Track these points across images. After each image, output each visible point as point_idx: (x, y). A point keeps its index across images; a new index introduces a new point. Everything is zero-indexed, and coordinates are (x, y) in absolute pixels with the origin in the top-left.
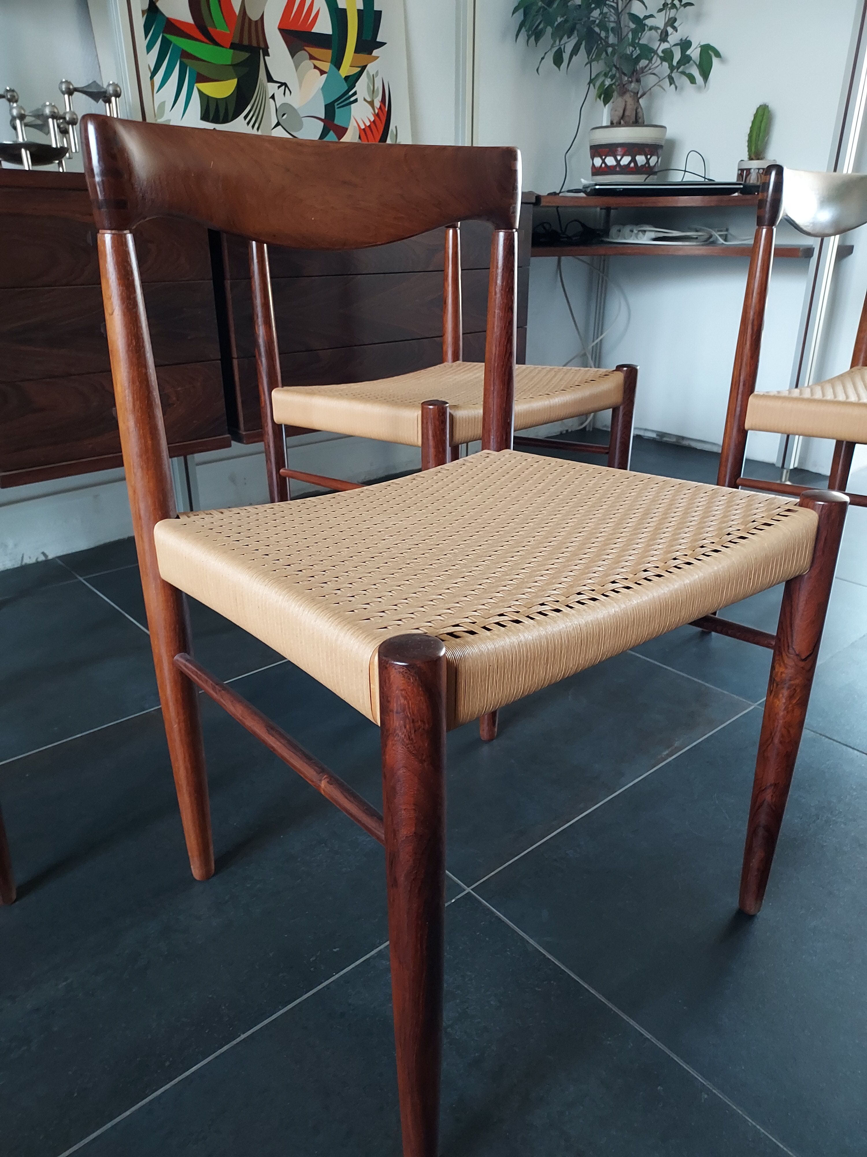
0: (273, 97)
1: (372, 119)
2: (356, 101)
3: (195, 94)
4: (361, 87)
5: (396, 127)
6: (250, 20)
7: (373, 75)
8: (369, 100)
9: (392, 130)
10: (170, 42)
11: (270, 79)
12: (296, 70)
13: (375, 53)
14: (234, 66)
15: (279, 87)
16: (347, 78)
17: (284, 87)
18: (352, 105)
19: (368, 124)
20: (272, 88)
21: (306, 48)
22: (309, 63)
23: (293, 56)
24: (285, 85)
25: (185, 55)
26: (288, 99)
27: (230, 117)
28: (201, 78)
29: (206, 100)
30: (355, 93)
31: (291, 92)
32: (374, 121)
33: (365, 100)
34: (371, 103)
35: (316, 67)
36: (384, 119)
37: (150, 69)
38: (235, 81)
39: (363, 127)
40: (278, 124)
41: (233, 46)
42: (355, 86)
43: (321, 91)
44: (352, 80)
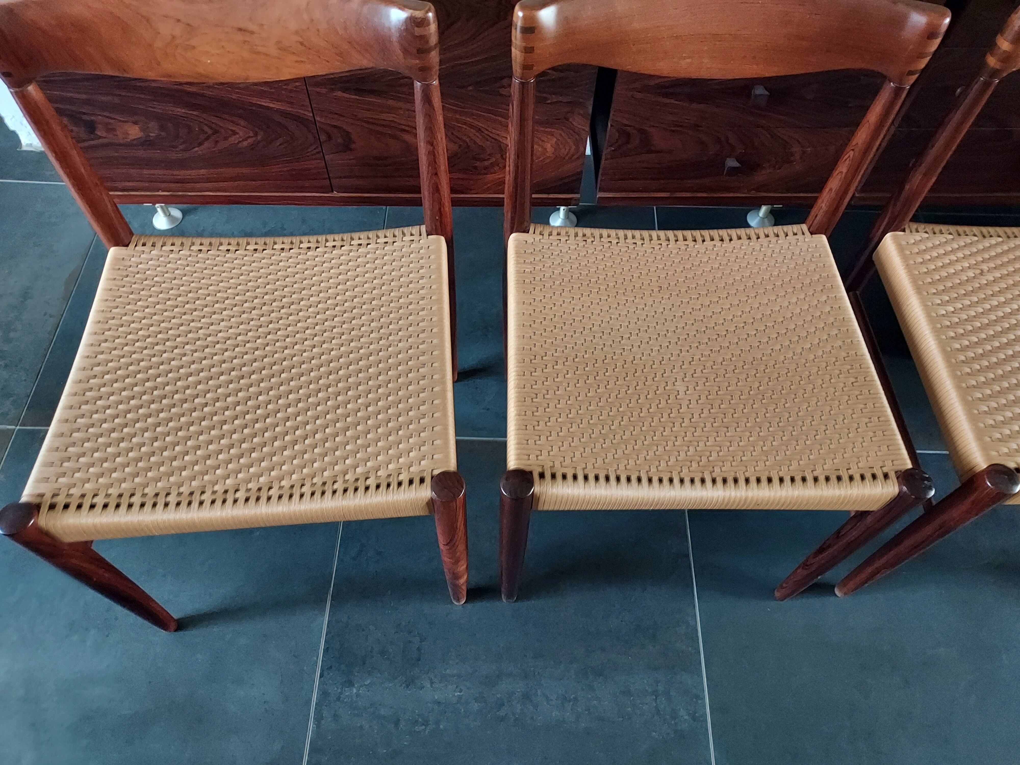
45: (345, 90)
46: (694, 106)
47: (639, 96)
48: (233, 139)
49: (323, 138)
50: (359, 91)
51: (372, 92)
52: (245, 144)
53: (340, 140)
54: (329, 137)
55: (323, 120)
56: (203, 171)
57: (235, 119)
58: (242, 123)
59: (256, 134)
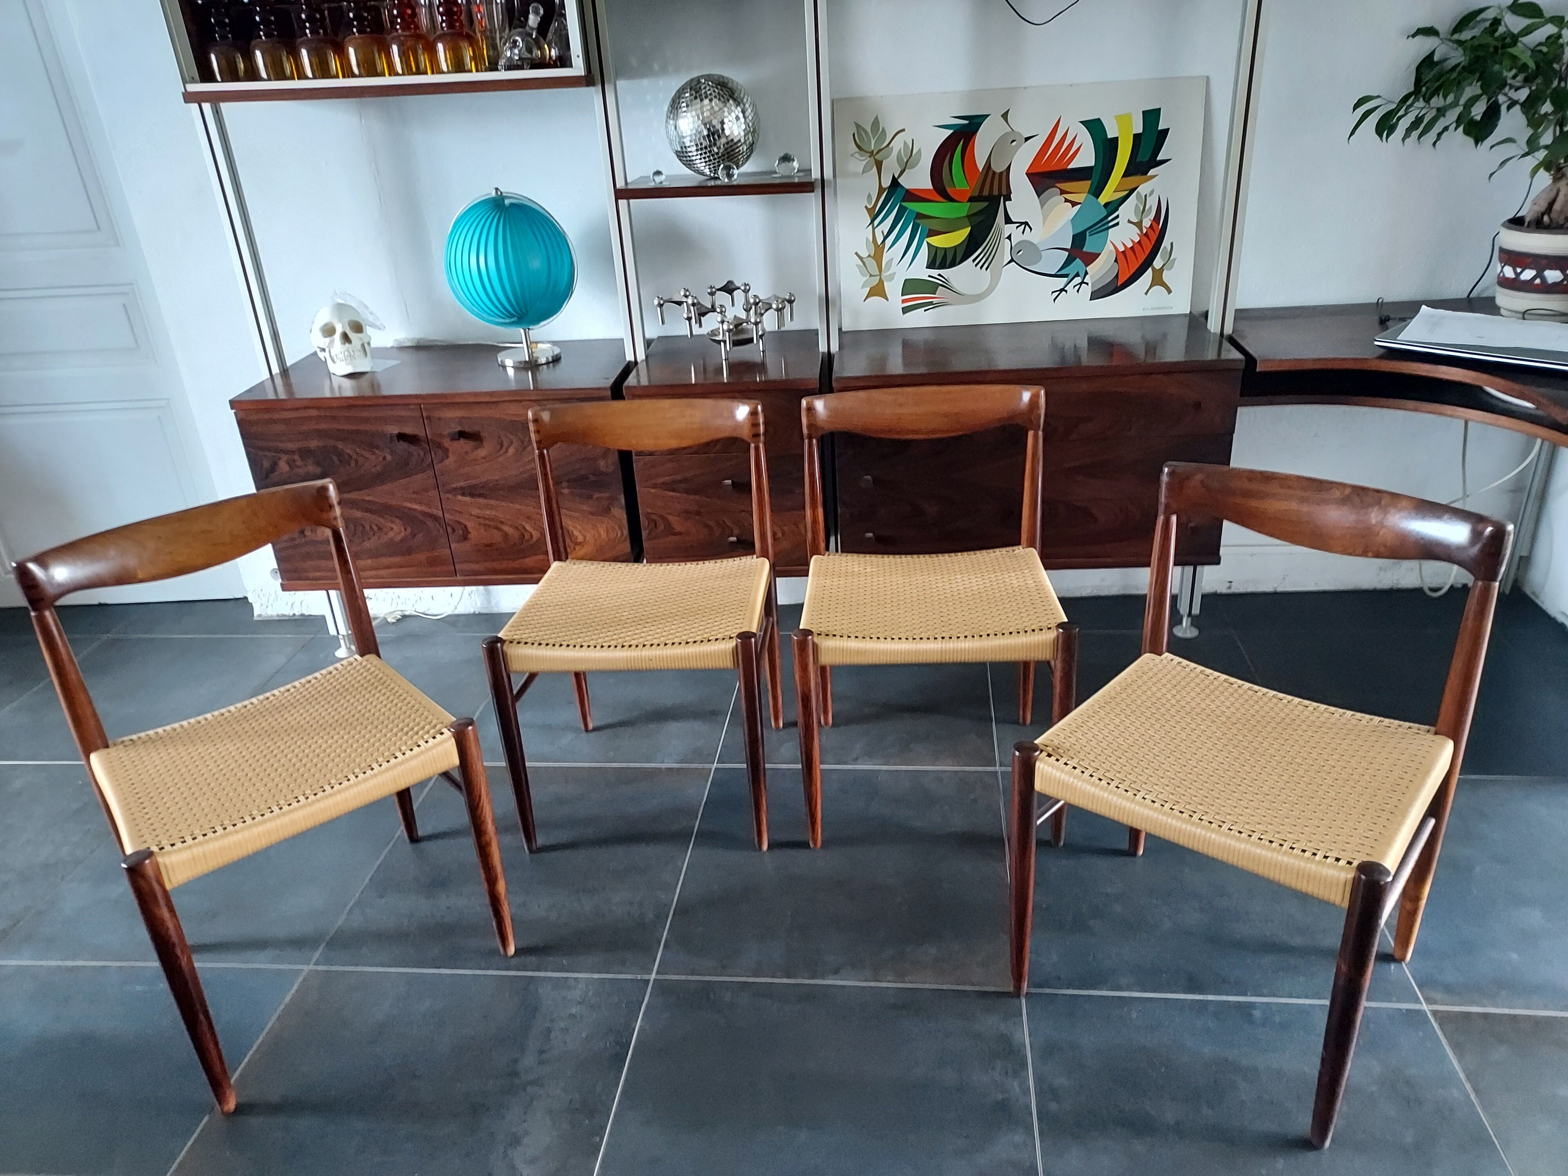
0: (1009, 238)
1: (1137, 239)
2: (1117, 224)
3: (925, 246)
4: (1126, 211)
5: (1172, 244)
6: (994, 173)
7: (1146, 196)
8: (1135, 221)
9: (1165, 247)
10: (907, 208)
11: (1008, 220)
12: (1042, 208)
13: (1152, 172)
14: (968, 217)
15: (1017, 227)
16: (1106, 205)
17: (1023, 226)
18: (1110, 230)
19: (1130, 245)
20: (1009, 229)
21: (1058, 185)
22: (1061, 198)
23: (1039, 196)
24: (1026, 223)
25: (920, 216)
26: (1028, 236)
27: (958, 260)
28: (932, 233)
29: (934, 251)
30: (1117, 217)
31: (1031, 229)
32: (1139, 242)
33: (1129, 222)
34: (1139, 225)
35: (1066, 200)
36: (1154, 238)
37: (883, 232)
38: (969, 229)
39: (1121, 249)
40: (1012, 260)
41: (971, 200)
42: (1118, 210)
43: (1070, 223)
44: (1112, 207)
45: (463, 494)
46: (692, 497)
47: (653, 491)
48: (391, 534)
49: (449, 529)
50: (472, 495)
51: (480, 496)
52: (399, 538)
53: (461, 532)
54: (454, 530)
55: (450, 517)
56: (369, 561)
57: (394, 519)
58: (397, 521)
59: (405, 530)
